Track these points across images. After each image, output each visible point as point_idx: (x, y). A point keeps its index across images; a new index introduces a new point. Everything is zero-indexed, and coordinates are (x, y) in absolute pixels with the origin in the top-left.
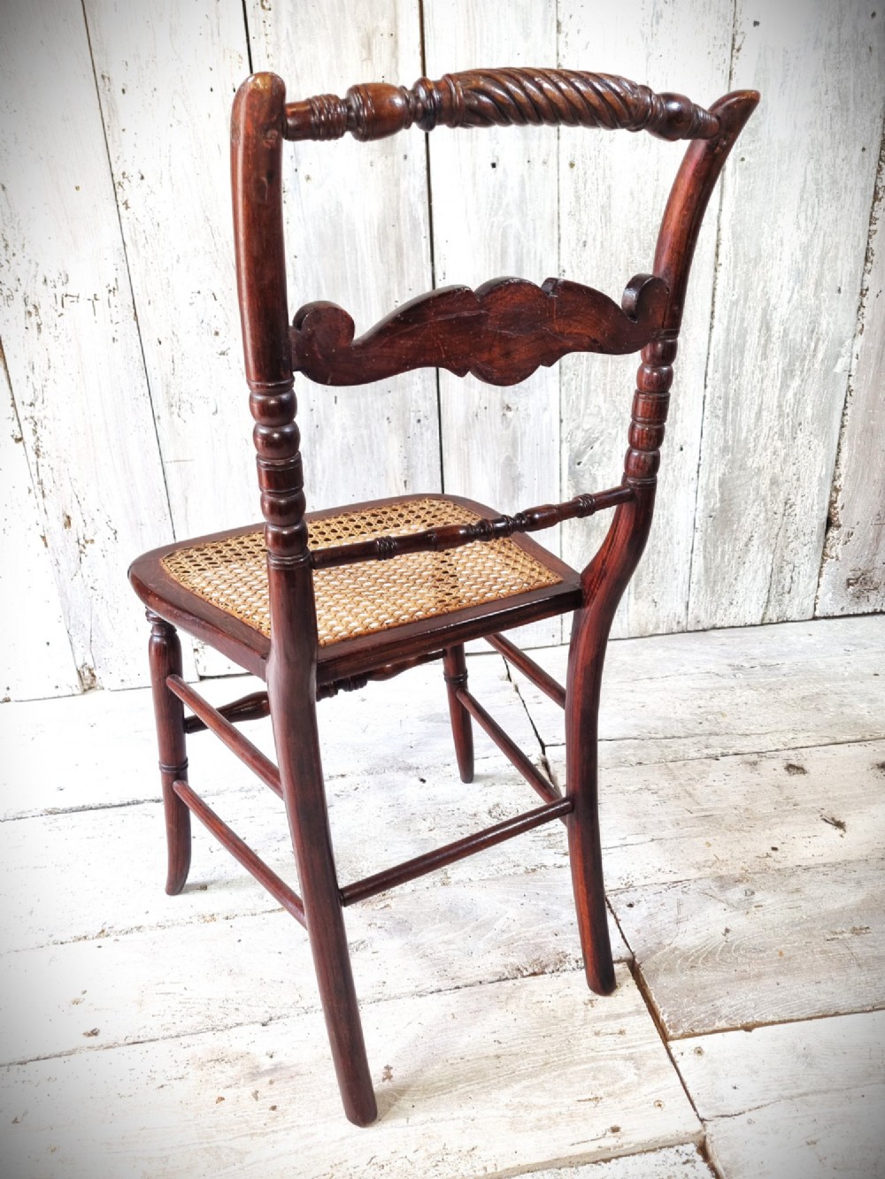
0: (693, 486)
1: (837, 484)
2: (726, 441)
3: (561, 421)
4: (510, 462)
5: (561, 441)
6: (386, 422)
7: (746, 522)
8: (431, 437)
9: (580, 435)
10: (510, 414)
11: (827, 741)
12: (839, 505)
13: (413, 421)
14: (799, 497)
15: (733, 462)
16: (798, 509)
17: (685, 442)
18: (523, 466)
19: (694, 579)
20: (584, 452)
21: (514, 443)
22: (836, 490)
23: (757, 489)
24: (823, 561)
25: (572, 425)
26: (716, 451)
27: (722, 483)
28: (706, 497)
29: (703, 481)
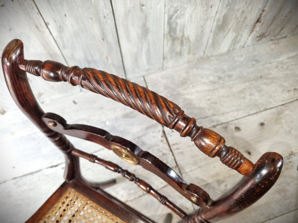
0: (213, 19)
1: (264, 9)
2: (229, 2)
3: (165, 6)
4: (144, 25)
5: (165, 13)
6: (90, 20)
7: (229, 26)
8: (111, 22)
9: (172, 10)
10: (144, 8)
11: (247, 114)
12: (262, 16)
13: (102, 18)
14: (250, 16)
15: (229, 9)
16: (248, 19)
17: (213, 5)
18: (149, 25)
19: (208, 45)
20: (174, 15)
21: (146, 18)
22: (263, 11)
23: (236, 15)
24: (252, 32)
25: (169, 6)
26: (224, 6)
27: (224, 17)
28: (218, 22)
29: (217, 17)
